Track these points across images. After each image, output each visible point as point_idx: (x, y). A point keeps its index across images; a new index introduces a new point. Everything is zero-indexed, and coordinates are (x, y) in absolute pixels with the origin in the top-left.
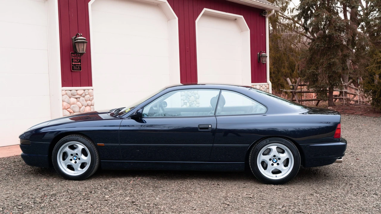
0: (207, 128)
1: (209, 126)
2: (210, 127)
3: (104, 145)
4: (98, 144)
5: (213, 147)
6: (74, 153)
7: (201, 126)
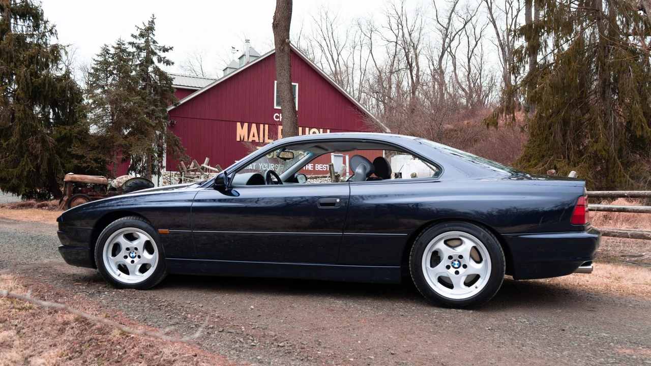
0: (333, 204)
1: (336, 200)
2: (338, 203)
3: (168, 232)
4: (160, 230)
5: (342, 237)
6: (132, 247)
7: (322, 201)
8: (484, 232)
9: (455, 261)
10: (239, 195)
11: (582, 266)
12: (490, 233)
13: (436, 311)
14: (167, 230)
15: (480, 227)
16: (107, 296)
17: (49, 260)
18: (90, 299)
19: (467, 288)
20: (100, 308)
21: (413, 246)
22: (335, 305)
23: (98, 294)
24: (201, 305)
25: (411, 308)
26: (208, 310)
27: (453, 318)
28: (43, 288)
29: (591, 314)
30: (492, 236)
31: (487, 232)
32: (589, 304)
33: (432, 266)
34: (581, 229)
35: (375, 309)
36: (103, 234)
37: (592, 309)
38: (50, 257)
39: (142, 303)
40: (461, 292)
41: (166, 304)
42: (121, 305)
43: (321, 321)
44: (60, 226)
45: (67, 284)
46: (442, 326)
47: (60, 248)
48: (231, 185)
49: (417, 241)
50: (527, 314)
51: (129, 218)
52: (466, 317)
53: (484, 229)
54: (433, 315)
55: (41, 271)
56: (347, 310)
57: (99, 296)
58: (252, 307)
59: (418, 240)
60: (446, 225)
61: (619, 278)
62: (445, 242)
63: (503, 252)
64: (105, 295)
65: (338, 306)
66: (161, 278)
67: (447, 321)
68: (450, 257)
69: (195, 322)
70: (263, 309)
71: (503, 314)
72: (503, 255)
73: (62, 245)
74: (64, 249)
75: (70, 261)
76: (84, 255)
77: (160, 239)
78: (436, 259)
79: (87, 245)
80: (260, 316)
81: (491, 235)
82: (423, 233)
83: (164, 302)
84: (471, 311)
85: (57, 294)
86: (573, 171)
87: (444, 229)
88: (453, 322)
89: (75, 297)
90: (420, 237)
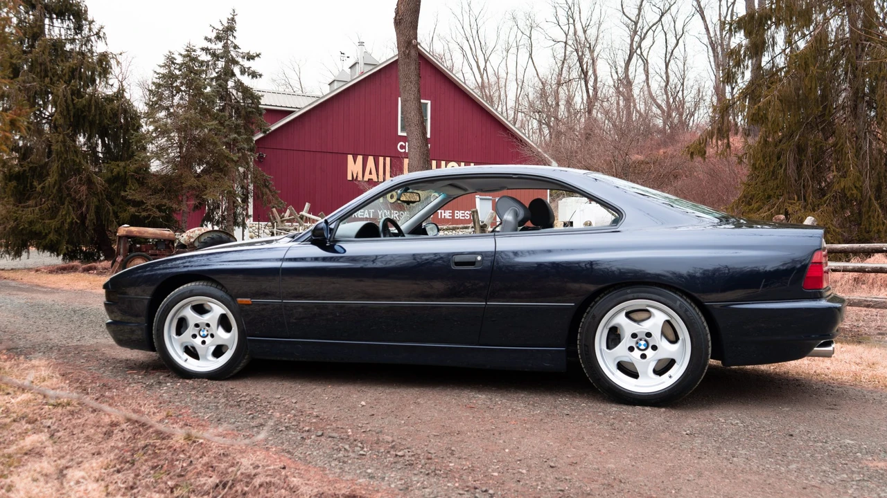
0: (473, 263)
1: (476, 258)
2: (479, 261)
3: (250, 303)
4: (239, 299)
5: (485, 308)
6: (203, 323)
7: (457, 259)
8: (680, 300)
9: (641, 340)
10: (345, 251)
11: (818, 347)
12: (689, 301)
13: (614, 409)
14: (249, 299)
15: (676, 293)
16: (169, 388)
17: (95, 340)
18: (148, 392)
19: (657, 377)
20: (160, 404)
21: (583, 320)
22: (477, 401)
23: (158, 386)
24: (294, 401)
25: (580, 405)
26: (303, 407)
27: (638, 418)
28: (86, 378)
29: (832, 414)
30: (692, 306)
31: (685, 300)
32: (829, 400)
33: (608, 347)
34: (818, 296)
35: (531, 407)
36: (163, 305)
37: (833, 407)
38: (97, 337)
39: (215, 397)
40: (649, 384)
41: (248, 398)
42: (188, 400)
43: (456, 422)
44: (108, 295)
45: (118, 372)
46: (622, 430)
47: (108, 324)
48: (334, 238)
49: (588, 313)
50: (741, 413)
51: (197, 284)
52: (656, 417)
53: (682, 297)
54: (610, 414)
55: (84, 355)
56: (492, 407)
57: (159, 388)
58: (363, 403)
59: (589, 311)
60: (629, 291)
61: (873, 364)
62: (628, 315)
63: (707, 328)
64: (167, 386)
65: (480, 402)
66: (242, 364)
67: (630, 423)
68: (634, 336)
69: (286, 423)
70: (377, 407)
71: (707, 413)
72: (708, 332)
73: (110, 321)
74: (113, 326)
75: (121, 342)
76: (139, 334)
77: (240, 312)
78: (614, 337)
79: (142, 320)
80: (373, 415)
81: (690, 305)
82: (596, 303)
83: (245, 396)
84: (663, 410)
85: (104, 385)
86: (810, 217)
87: (626, 296)
88: (637, 424)
89: (127, 390)
90: (592, 307)
